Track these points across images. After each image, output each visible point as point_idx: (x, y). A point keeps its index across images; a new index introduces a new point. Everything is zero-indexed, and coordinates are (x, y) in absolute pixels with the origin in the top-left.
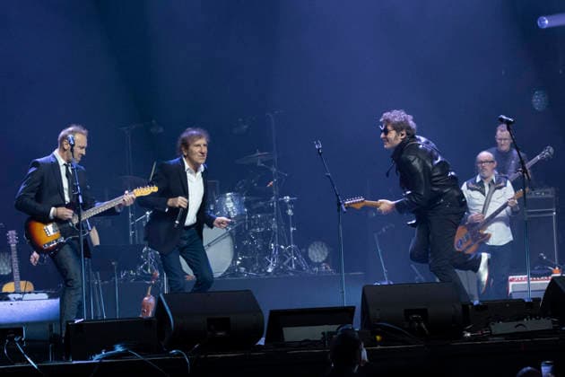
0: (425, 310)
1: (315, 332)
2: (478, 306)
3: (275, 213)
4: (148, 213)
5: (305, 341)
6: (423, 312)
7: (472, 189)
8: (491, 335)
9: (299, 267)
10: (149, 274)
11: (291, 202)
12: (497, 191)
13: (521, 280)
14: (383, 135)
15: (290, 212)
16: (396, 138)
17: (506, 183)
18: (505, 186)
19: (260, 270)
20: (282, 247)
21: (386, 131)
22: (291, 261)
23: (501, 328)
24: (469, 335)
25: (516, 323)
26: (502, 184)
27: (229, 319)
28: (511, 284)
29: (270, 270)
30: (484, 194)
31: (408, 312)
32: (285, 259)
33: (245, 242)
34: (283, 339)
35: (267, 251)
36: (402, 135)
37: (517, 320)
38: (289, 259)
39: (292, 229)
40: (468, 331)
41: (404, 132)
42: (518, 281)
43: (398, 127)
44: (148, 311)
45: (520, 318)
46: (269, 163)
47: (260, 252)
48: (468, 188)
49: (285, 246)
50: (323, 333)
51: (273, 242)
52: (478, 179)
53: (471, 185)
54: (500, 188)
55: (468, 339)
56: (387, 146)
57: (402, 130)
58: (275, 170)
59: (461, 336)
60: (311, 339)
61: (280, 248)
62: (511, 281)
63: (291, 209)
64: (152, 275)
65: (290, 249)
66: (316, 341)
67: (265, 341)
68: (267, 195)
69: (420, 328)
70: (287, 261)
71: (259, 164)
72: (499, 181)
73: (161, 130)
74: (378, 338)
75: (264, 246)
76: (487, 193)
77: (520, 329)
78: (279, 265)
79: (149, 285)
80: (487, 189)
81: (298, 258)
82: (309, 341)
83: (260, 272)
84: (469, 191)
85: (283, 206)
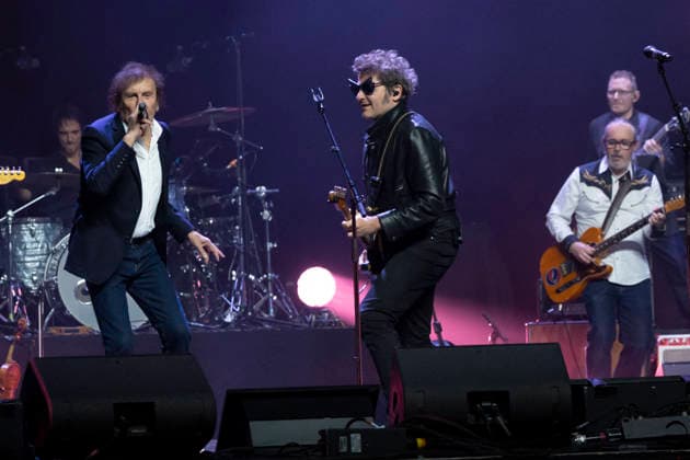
0: (506, 394)
1: (305, 431)
2: (598, 387)
3: (239, 217)
4: (10, 213)
5: (289, 445)
6: (502, 397)
7: (590, 183)
8: (623, 440)
9: (281, 314)
10: (10, 323)
11: (268, 197)
12: (634, 192)
13: (681, 343)
14: (361, 95)
15: (266, 215)
16: (386, 99)
17: (650, 180)
18: (649, 185)
19: (211, 317)
20: (252, 277)
21: (369, 88)
22: (267, 302)
23: (640, 427)
24: (582, 439)
25: (668, 420)
26: (644, 181)
27: (152, 404)
28: (661, 349)
29: (229, 319)
30: (608, 193)
31: (475, 397)
32: (257, 299)
33: (185, 269)
34: (250, 441)
35: (224, 284)
36: (396, 94)
37: (671, 413)
38: (263, 299)
39: (270, 245)
40: (582, 432)
41: (399, 90)
42: (675, 344)
43: (391, 80)
44: (8, 389)
45: (675, 410)
46: (230, 126)
47: (211, 286)
48: (583, 179)
49: (257, 277)
50: (322, 433)
51: (234, 269)
52: (603, 168)
53: (587, 175)
54: (640, 187)
55: (583, 447)
56: (369, 113)
57: (396, 83)
58: (240, 139)
59: (568, 442)
60: (300, 443)
61: (247, 279)
62: (662, 343)
63: (269, 209)
64: (15, 324)
65: (265, 282)
66: (310, 446)
67: (219, 444)
68: (226, 185)
69: (495, 425)
70: (260, 303)
71: (212, 129)
72: (638, 175)
73: (36, 63)
74: (420, 442)
75: (218, 274)
76: (614, 192)
77: (676, 431)
78: (247, 309)
79: (11, 342)
80: (615, 187)
81: (279, 298)
82: (297, 445)
83: (212, 322)
84: (584, 185)
85: (255, 204)
